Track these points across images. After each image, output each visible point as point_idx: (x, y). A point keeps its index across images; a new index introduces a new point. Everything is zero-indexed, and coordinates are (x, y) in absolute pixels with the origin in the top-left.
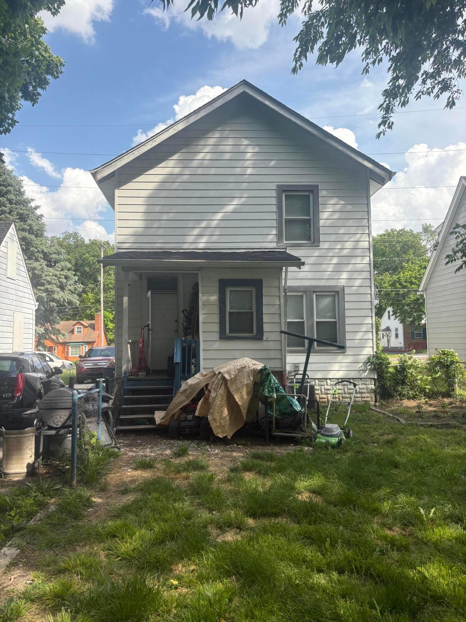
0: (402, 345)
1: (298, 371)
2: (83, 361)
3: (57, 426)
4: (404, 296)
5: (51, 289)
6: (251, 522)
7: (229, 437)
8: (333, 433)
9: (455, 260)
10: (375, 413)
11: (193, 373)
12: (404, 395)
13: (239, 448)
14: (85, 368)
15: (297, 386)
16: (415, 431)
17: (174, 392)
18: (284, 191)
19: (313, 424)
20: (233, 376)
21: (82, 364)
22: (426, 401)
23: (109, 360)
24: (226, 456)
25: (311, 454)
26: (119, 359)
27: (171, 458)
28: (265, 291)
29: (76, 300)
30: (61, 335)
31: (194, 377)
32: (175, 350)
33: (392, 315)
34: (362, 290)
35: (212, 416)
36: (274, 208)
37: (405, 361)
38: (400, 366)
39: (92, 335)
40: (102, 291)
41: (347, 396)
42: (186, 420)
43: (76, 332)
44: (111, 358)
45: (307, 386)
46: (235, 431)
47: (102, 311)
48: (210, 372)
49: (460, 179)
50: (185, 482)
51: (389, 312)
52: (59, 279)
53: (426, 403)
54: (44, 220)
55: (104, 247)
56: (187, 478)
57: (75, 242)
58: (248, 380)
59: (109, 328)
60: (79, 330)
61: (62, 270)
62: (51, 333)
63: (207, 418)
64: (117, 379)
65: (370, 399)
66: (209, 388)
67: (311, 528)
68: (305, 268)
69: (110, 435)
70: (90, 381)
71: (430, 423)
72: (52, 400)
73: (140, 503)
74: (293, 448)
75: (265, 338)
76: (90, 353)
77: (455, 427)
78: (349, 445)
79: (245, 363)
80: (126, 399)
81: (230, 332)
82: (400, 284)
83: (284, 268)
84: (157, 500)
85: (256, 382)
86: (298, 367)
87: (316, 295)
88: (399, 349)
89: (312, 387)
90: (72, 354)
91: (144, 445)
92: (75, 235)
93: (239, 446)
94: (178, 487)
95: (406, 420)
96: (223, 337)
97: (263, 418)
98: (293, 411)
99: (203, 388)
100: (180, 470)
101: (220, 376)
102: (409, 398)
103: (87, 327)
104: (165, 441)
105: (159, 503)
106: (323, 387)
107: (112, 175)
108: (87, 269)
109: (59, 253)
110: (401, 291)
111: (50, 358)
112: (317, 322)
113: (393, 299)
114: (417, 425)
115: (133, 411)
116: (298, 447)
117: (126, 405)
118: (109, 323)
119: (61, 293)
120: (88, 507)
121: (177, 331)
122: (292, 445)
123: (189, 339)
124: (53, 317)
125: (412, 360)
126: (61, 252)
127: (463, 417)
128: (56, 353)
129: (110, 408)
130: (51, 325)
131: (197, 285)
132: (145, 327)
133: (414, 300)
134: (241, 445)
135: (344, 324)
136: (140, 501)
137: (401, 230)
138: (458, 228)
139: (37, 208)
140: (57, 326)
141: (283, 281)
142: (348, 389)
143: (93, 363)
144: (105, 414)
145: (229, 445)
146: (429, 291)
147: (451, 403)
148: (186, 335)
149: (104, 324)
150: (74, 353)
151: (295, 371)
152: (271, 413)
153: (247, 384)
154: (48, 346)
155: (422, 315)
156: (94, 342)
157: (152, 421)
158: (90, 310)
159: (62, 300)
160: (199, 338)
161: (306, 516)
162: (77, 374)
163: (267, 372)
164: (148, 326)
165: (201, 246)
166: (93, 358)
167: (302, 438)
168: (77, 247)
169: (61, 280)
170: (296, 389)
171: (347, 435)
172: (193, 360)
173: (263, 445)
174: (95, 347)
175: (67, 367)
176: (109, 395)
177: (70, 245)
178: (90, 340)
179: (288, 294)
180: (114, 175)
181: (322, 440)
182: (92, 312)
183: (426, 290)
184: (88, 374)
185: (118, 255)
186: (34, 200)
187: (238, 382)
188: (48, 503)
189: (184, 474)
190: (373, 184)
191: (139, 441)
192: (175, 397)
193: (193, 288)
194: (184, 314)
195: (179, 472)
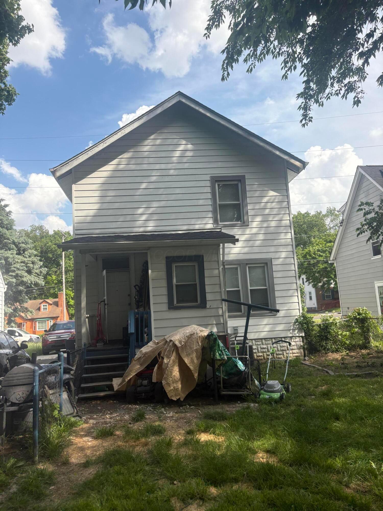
0: (316, 306)
1: (237, 333)
2: (48, 335)
3: (20, 402)
4: (314, 265)
5: (21, 274)
6: (213, 491)
7: (182, 400)
8: (275, 389)
9: (364, 232)
10: (306, 367)
11: (146, 341)
12: (328, 349)
13: (192, 408)
14: (50, 340)
15: (238, 347)
16: (345, 381)
17: (129, 360)
18: (216, 181)
19: (256, 382)
20: (183, 343)
21: (47, 338)
22: (347, 353)
23: (71, 332)
24: (181, 418)
25: (258, 411)
26: (79, 331)
27: (130, 423)
28: (206, 265)
29: (42, 282)
30: (29, 313)
31: (148, 345)
32: (129, 322)
33: (306, 282)
34: (288, 261)
35: (166, 381)
36: (209, 196)
37: (327, 320)
38: (322, 324)
39: (57, 311)
40: (64, 273)
41: (280, 352)
42: (141, 385)
43: (42, 309)
44: (72, 330)
45: (247, 346)
46: (187, 393)
47: (64, 290)
48: (162, 340)
49: (357, 168)
50: (145, 449)
51: (303, 279)
52: (27, 264)
53: (347, 355)
54: (13, 216)
55: (65, 236)
56: (146, 444)
57: (40, 234)
58: (197, 346)
59: (70, 305)
60: (45, 307)
61: (30, 257)
62: (20, 311)
63: (161, 383)
64: (77, 351)
65: (300, 354)
66: (162, 355)
67: (273, 494)
68: (239, 244)
69: (72, 404)
70: (55, 351)
71: (356, 373)
72: (14, 377)
73: (101, 478)
74: (241, 405)
75: (208, 306)
76: (54, 327)
77: (377, 376)
78: (290, 399)
79: (194, 331)
80: (86, 369)
81: (177, 303)
82: (310, 256)
83: (221, 245)
84: (118, 473)
85: (203, 347)
86: (237, 330)
87: (249, 267)
88: (313, 309)
89: (251, 347)
90: (38, 329)
91: (104, 411)
92: (41, 228)
93: (192, 407)
94: (138, 455)
95: (335, 372)
96: (171, 307)
97: (212, 378)
98: (237, 371)
99: (156, 357)
100: (139, 437)
101: (171, 344)
102: (333, 352)
103: (51, 304)
104: (123, 406)
105: (121, 477)
106: (259, 346)
107: (69, 172)
108: (50, 255)
109: (26, 243)
110: (312, 262)
111: (19, 333)
112: (251, 290)
113: (305, 268)
114: (344, 376)
115: (92, 380)
116: (245, 405)
117: (87, 374)
118: (71, 300)
119: (29, 277)
120: (50, 484)
121: (130, 304)
122: (239, 402)
123: (141, 311)
124: (22, 297)
125: (332, 319)
126: (28, 241)
127: (381, 366)
128: (25, 329)
129: (72, 379)
130: (20, 304)
131: (146, 263)
132: (101, 302)
133: (323, 268)
134: (193, 406)
135: (274, 291)
136: (102, 475)
137: (306, 213)
138: (363, 205)
139: (6, 206)
140: (25, 305)
141: (221, 256)
142: (281, 347)
143: (57, 336)
144: (66, 384)
145: (182, 406)
146: (338, 260)
147: (368, 354)
148: (138, 307)
149: (66, 301)
150: (41, 328)
151: (234, 334)
152: (219, 375)
153: (196, 349)
154: (19, 322)
155: (330, 280)
156: (58, 317)
157: (111, 387)
158: (54, 289)
159: (30, 282)
160: (150, 309)
161: (265, 480)
162: (43, 346)
163: (214, 338)
164: (104, 301)
165: (149, 229)
166: (56, 332)
167: (248, 395)
168: (42, 237)
169: (29, 265)
170: (237, 350)
171: (287, 390)
172: (146, 330)
173: (213, 405)
174: (58, 321)
175: (34, 340)
176: (70, 367)
177: (36, 236)
178: (54, 316)
179: (226, 267)
180: (71, 173)
181: (266, 396)
182: (56, 291)
183: (336, 259)
184: (53, 346)
185: (75, 240)
186: (4, 200)
187: (189, 348)
188: (10, 483)
189: (143, 440)
190: (290, 173)
191: (99, 408)
192: (130, 364)
193: (143, 266)
194: (136, 289)
195: (138, 439)
